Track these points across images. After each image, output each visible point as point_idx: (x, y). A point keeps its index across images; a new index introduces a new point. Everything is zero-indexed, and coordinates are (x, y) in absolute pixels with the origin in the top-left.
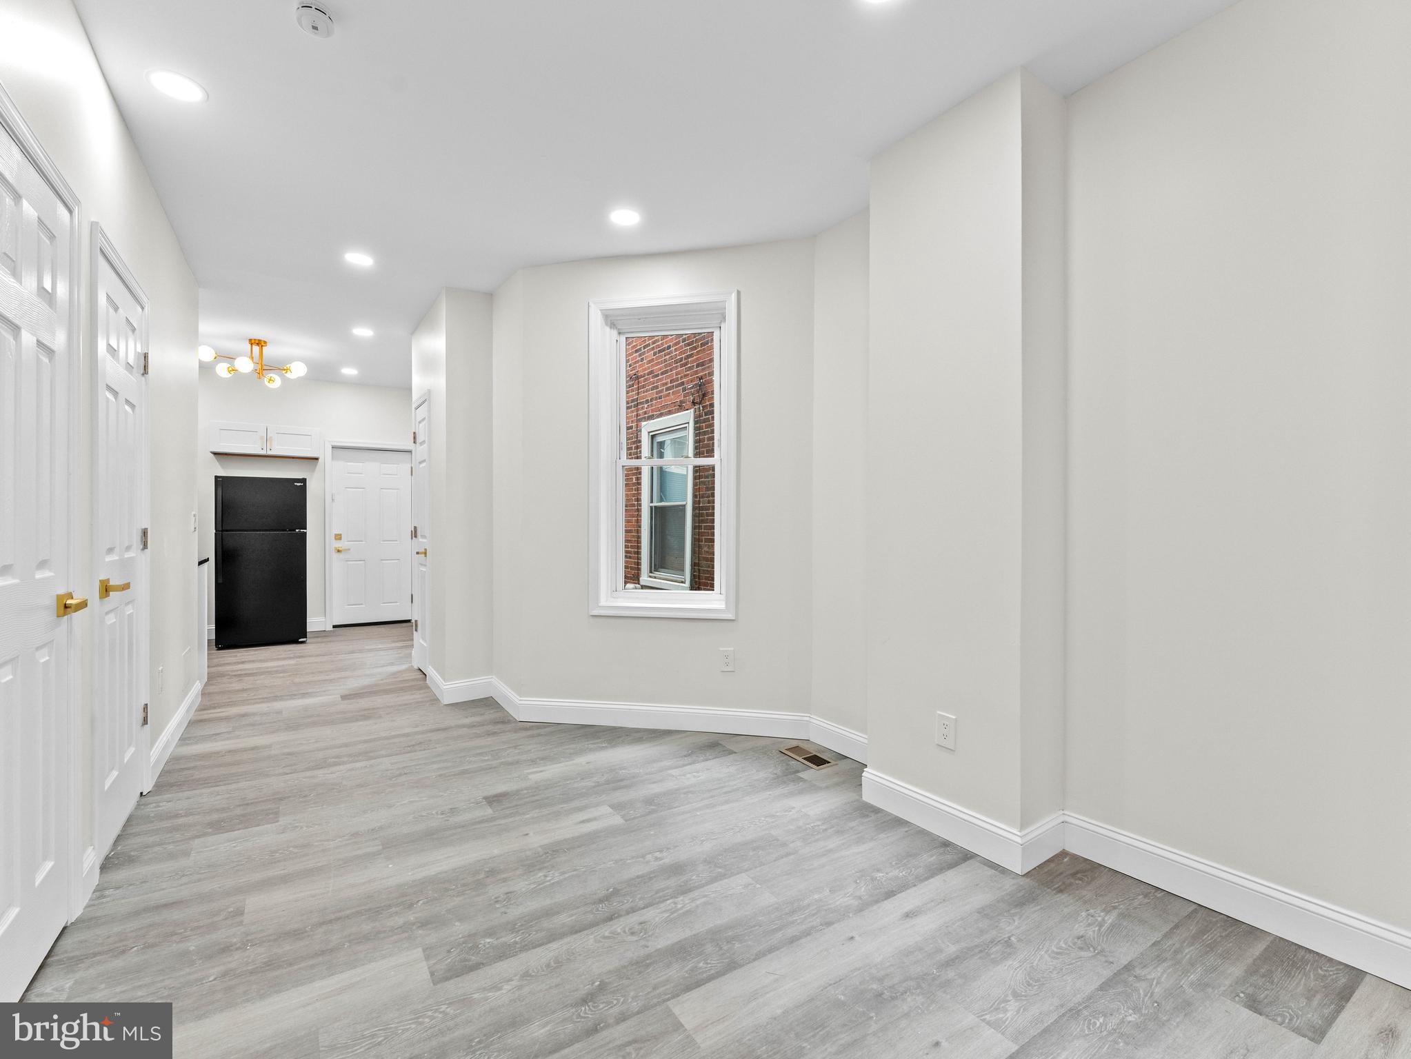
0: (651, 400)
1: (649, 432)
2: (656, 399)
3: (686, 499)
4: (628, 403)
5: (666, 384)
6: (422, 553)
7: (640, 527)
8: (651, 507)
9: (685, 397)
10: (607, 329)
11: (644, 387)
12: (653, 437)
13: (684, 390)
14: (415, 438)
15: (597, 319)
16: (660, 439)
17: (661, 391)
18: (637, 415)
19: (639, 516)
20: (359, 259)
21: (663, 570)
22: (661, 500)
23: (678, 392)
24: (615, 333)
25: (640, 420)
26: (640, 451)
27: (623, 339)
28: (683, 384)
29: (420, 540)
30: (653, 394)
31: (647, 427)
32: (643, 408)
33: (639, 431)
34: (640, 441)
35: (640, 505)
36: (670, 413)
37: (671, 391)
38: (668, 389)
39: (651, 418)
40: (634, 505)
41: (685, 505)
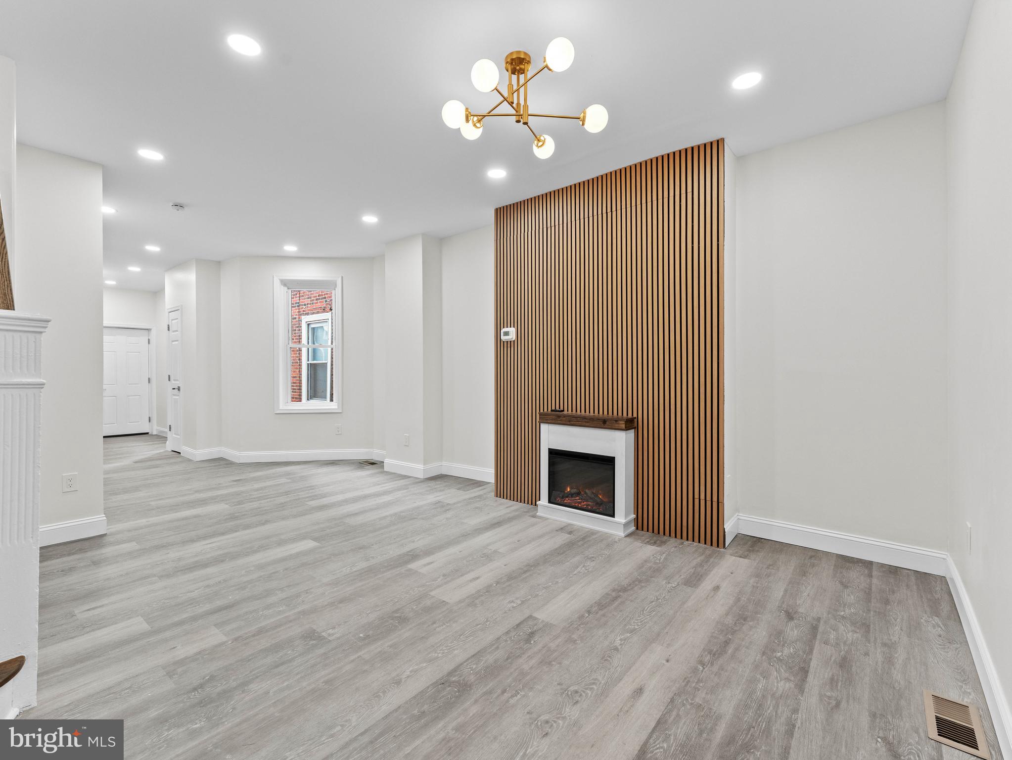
0: (307, 304)
1: (306, 322)
2: (310, 304)
3: (327, 360)
4: (292, 304)
5: (316, 297)
6: (176, 389)
7: (301, 374)
8: (308, 364)
9: (326, 305)
10: (282, 287)
11: (303, 296)
12: (308, 325)
13: (326, 301)
14: (168, 328)
15: (277, 283)
16: (312, 326)
17: (313, 300)
18: (299, 312)
19: (300, 368)
20: (153, 248)
21: (315, 398)
22: (314, 360)
23: (322, 302)
24: (286, 288)
25: (301, 315)
26: (301, 332)
27: (290, 291)
28: (325, 298)
29: (173, 382)
30: (309, 301)
31: (305, 319)
32: (302, 308)
33: (300, 320)
34: (301, 327)
35: (301, 362)
36: (318, 313)
37: (319, 301)
38: (317, 300)
39: (308, 314)
40: (297, 363)
41: (327, 363)
